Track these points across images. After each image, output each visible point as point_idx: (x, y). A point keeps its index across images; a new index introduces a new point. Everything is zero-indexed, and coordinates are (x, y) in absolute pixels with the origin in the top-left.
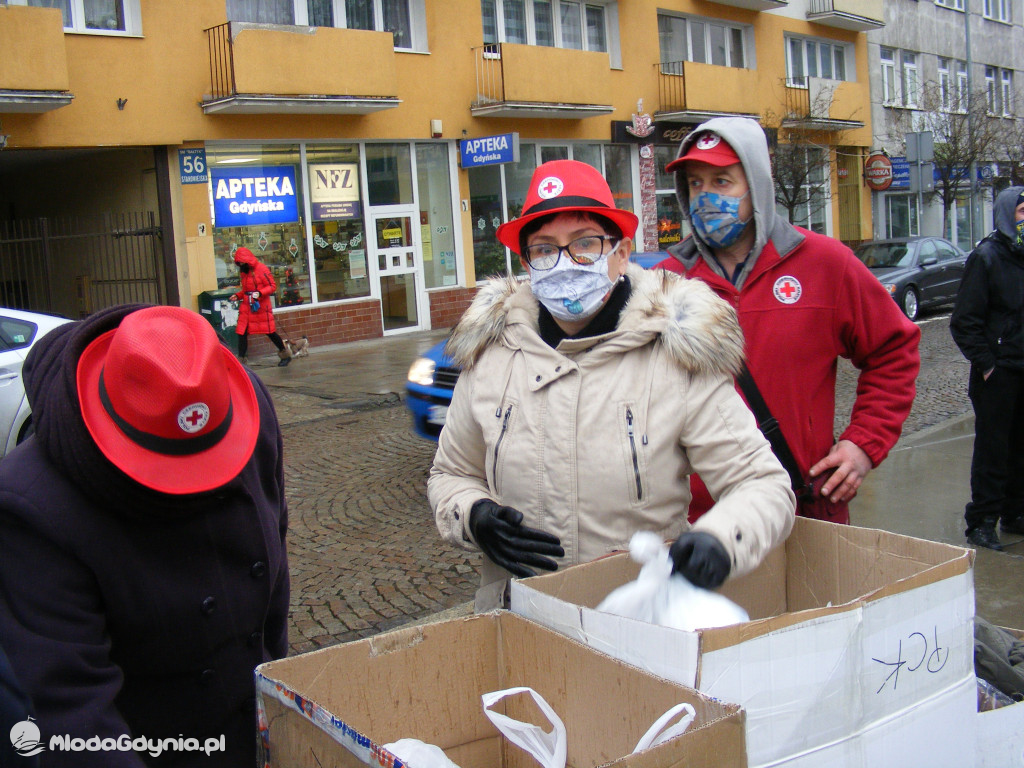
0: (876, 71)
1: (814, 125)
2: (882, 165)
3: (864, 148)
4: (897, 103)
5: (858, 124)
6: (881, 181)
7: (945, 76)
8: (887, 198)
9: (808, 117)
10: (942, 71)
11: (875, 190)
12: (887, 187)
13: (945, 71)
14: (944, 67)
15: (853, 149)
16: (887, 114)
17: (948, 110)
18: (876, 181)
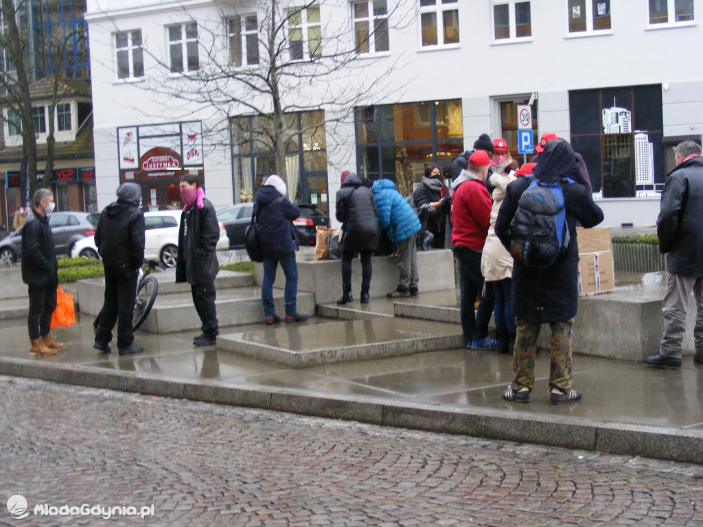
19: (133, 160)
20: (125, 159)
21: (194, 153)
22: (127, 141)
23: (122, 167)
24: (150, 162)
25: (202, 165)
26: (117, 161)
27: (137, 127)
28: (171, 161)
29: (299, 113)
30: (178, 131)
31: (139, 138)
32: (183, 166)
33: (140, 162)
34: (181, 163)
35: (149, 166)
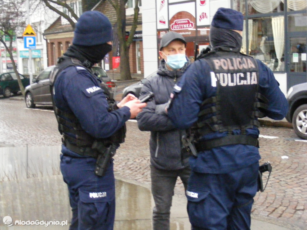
19: (164, 22)
20: (161, 22)
21: (204, 16)
22: (162, 7)
23: (159, 28)
24: (176, 24)
26: (155, 23)
28: (189, 23)
32: (197, 27)
33: (169, 24)
34: (196, 22)
35: (175, 27)
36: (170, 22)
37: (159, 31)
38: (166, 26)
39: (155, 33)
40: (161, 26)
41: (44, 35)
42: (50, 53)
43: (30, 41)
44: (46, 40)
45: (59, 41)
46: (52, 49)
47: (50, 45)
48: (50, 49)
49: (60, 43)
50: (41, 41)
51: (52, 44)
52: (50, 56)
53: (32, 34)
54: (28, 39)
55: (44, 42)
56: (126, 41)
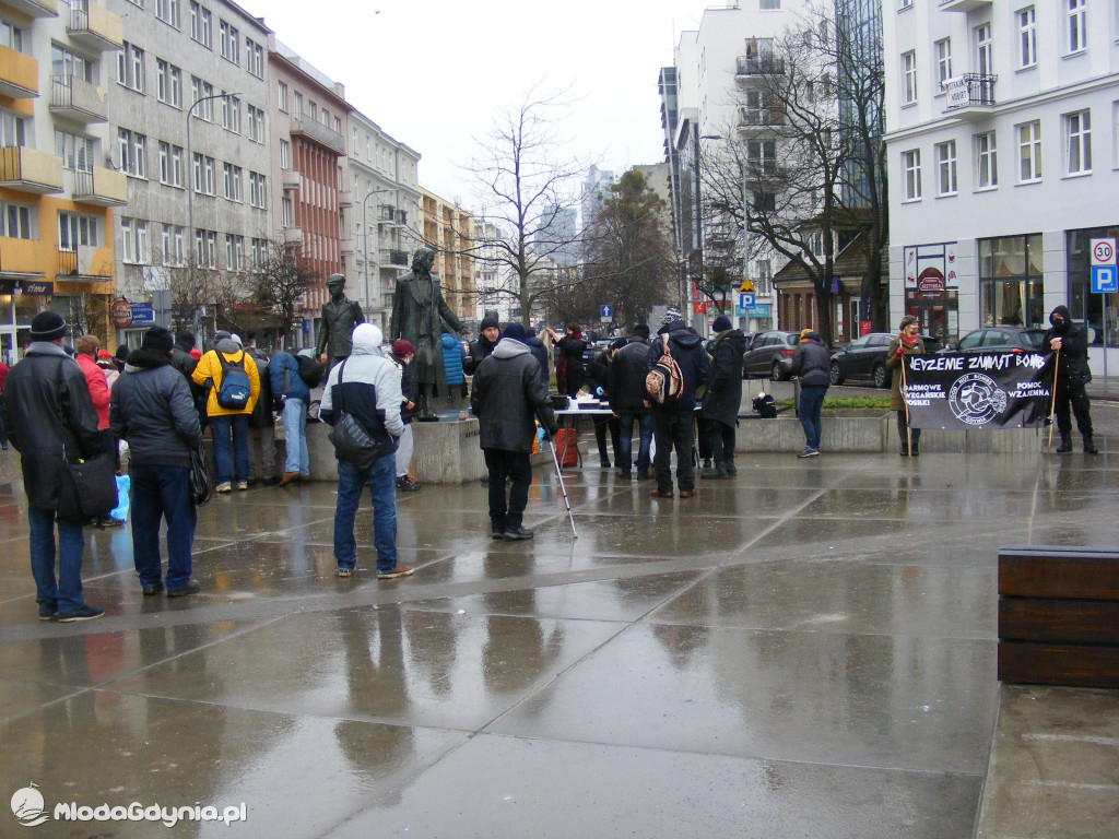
0: (118, 237)
1: (80, 279)
2: (124, 308)
3: (109, 295)
4: (133, 260)
5: (109, 278)
6: (124, 320)
7: (166, 238)
8: (126, 333)
9: (75, 273)
10: (165, 234)
11: (118, 327)
12: (128, 325)
13: (167, 234)
14: (166, 230)
15: (102, 297)
16: (126, 270)
17: (169, 264)
18: (119, 321)
19: (913, 280)
20: (909, 279)
21: (952, 275)
22: (910, 260)
23: (907, 286)
24: (924, 282)
25: (956, 288)
26: (903, 280)
27: (917, 246)
28: (938, 282)
29: (1027, 236)
30: (942, 253)
31: (918, 258)
32: (945, 288)
33: (918, 284)
34: (945, 284)
35: (924, 286)
36: (920, 279)
37: (907, 290)
38: (914, 285)
39: (902, 292)
40: (911, 285)
41: (774, 281)
42: (782, 310)
43: (748, 300)
44: (778, 290)
45: (797, 292)
46: (786, 303)
47: (783, 298)
48: (782, 305)
49: (798, 296)
50: (770, 291)
51: (787, 296)
52: (782, 318)
53: (750, 290)
54: (745, 297)
55: (774, 293)
56: (881, 297)
